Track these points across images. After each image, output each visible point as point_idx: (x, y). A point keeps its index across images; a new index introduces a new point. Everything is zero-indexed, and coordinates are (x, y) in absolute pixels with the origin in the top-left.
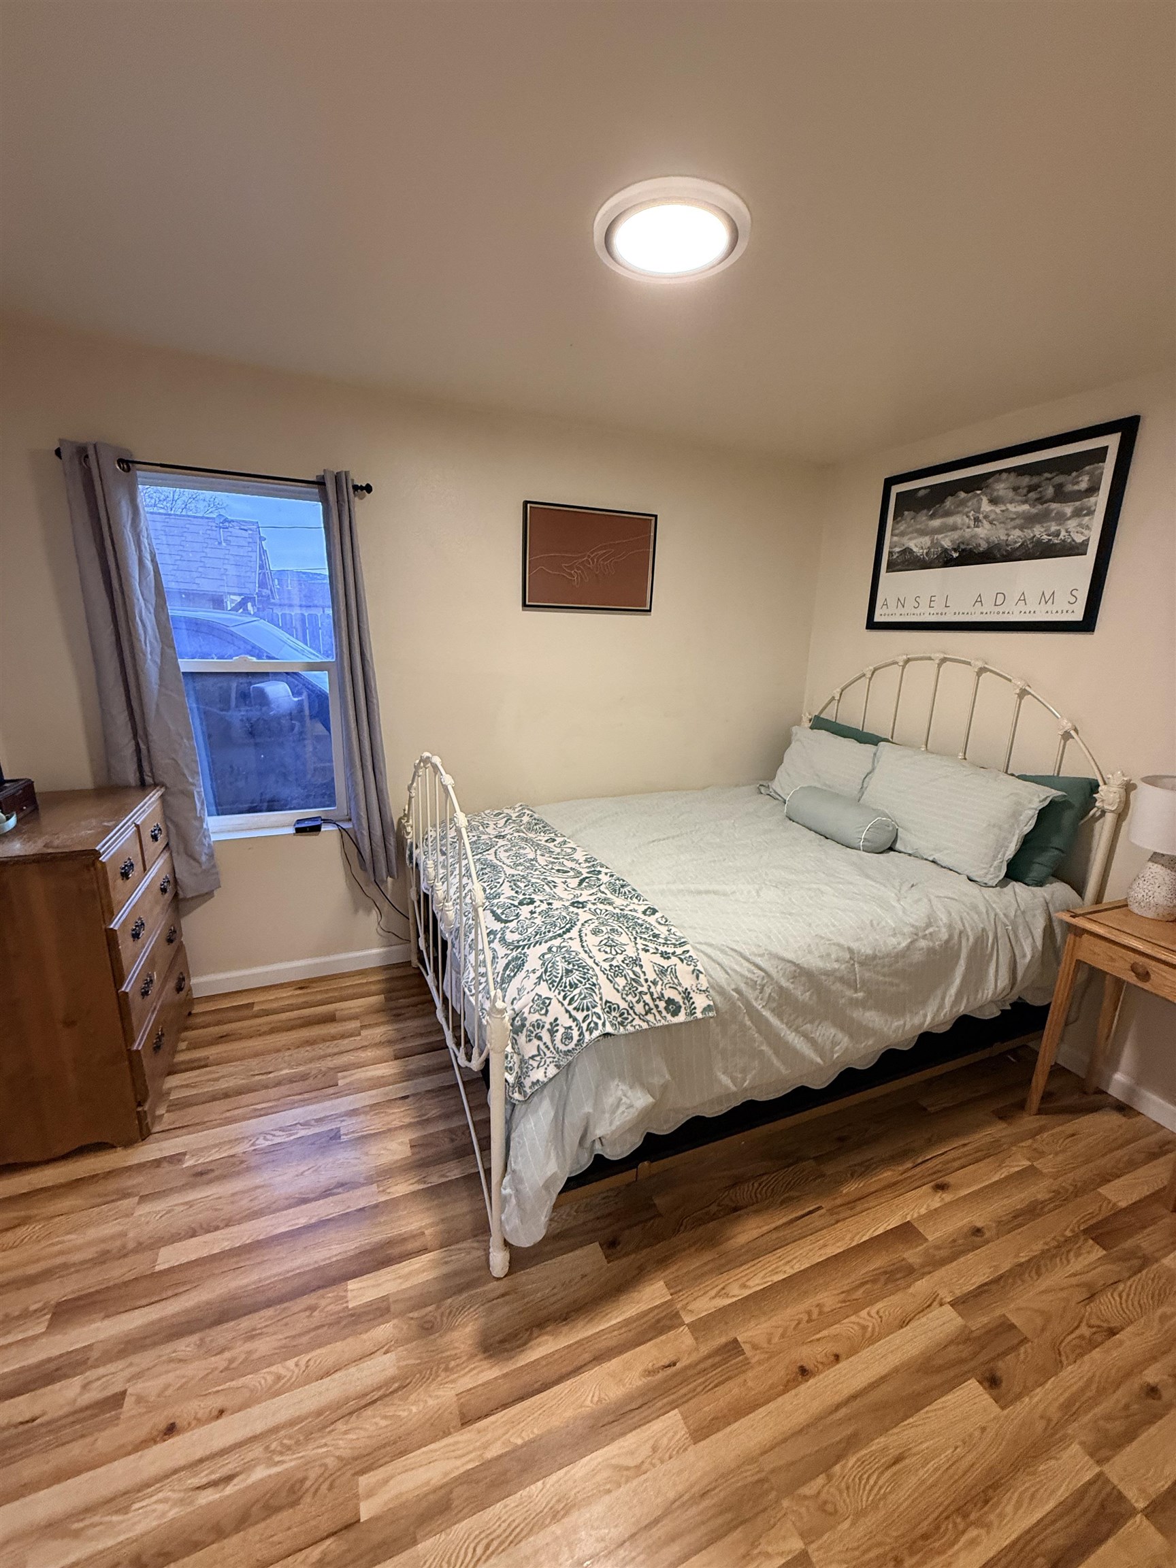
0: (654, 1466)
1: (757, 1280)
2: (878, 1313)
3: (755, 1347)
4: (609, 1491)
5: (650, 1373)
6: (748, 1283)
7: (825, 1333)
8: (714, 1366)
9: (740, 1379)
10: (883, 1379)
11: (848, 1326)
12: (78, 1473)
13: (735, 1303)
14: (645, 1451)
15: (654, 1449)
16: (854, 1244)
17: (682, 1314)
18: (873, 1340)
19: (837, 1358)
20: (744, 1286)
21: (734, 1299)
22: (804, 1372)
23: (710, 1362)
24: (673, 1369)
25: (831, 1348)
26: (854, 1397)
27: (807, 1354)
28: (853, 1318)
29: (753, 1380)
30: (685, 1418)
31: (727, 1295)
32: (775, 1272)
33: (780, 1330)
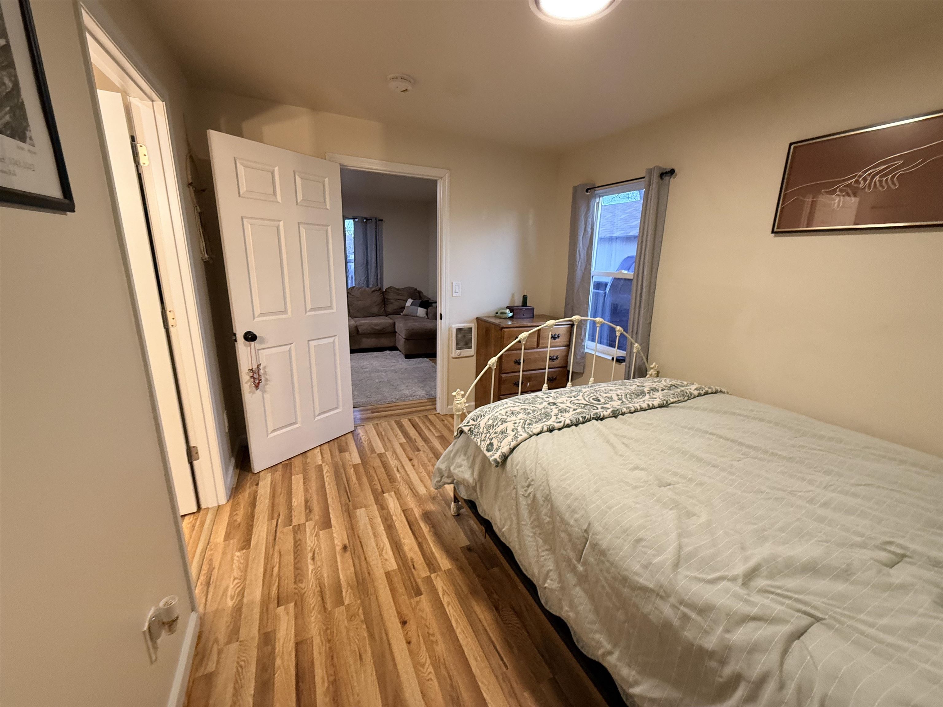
0: (381, 559)
1: (452, 611)
2: (431, 679)
3: (418, 603)
4: (377, 546)
5: (412, 559)
6: (450, 606)
7: (421, 639)
8: (411, 583)
9: (405, 593)
10: (395, 666)
11: (424, 657)
12: (404, 452)
13: (440, 597)
14: (386, 557)
15: (386, 560)
16: (480, 683)
17: (436, 574)
18: (415, 667)
19: (409, 643)
20: (448, 604)
21: (442, 598)
22: (404, 623)
23: (414, 583)
24: (412, 567)
25: (414, 640)
26: (389, 644)
27: (412, 626)
28: (428, 661)
29: (403, 598)
30: (394, 571)
31: (443, 595)
32: (457, 621)
33: (425, 617)
